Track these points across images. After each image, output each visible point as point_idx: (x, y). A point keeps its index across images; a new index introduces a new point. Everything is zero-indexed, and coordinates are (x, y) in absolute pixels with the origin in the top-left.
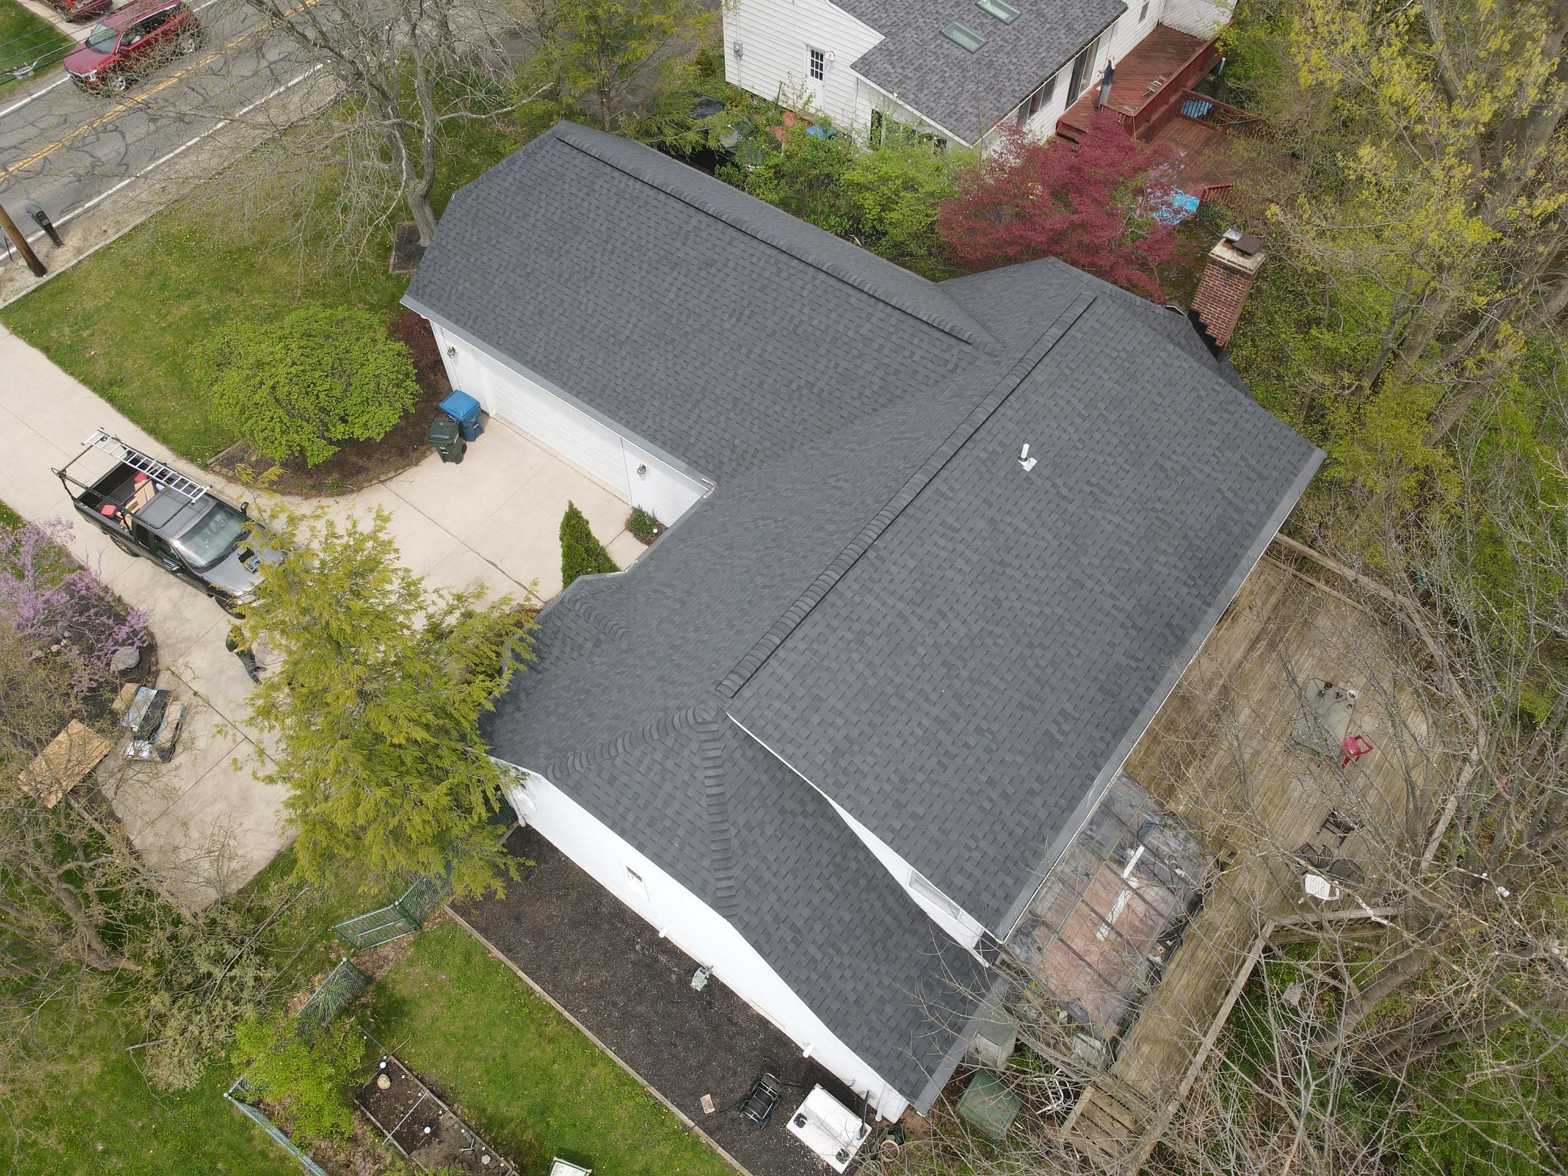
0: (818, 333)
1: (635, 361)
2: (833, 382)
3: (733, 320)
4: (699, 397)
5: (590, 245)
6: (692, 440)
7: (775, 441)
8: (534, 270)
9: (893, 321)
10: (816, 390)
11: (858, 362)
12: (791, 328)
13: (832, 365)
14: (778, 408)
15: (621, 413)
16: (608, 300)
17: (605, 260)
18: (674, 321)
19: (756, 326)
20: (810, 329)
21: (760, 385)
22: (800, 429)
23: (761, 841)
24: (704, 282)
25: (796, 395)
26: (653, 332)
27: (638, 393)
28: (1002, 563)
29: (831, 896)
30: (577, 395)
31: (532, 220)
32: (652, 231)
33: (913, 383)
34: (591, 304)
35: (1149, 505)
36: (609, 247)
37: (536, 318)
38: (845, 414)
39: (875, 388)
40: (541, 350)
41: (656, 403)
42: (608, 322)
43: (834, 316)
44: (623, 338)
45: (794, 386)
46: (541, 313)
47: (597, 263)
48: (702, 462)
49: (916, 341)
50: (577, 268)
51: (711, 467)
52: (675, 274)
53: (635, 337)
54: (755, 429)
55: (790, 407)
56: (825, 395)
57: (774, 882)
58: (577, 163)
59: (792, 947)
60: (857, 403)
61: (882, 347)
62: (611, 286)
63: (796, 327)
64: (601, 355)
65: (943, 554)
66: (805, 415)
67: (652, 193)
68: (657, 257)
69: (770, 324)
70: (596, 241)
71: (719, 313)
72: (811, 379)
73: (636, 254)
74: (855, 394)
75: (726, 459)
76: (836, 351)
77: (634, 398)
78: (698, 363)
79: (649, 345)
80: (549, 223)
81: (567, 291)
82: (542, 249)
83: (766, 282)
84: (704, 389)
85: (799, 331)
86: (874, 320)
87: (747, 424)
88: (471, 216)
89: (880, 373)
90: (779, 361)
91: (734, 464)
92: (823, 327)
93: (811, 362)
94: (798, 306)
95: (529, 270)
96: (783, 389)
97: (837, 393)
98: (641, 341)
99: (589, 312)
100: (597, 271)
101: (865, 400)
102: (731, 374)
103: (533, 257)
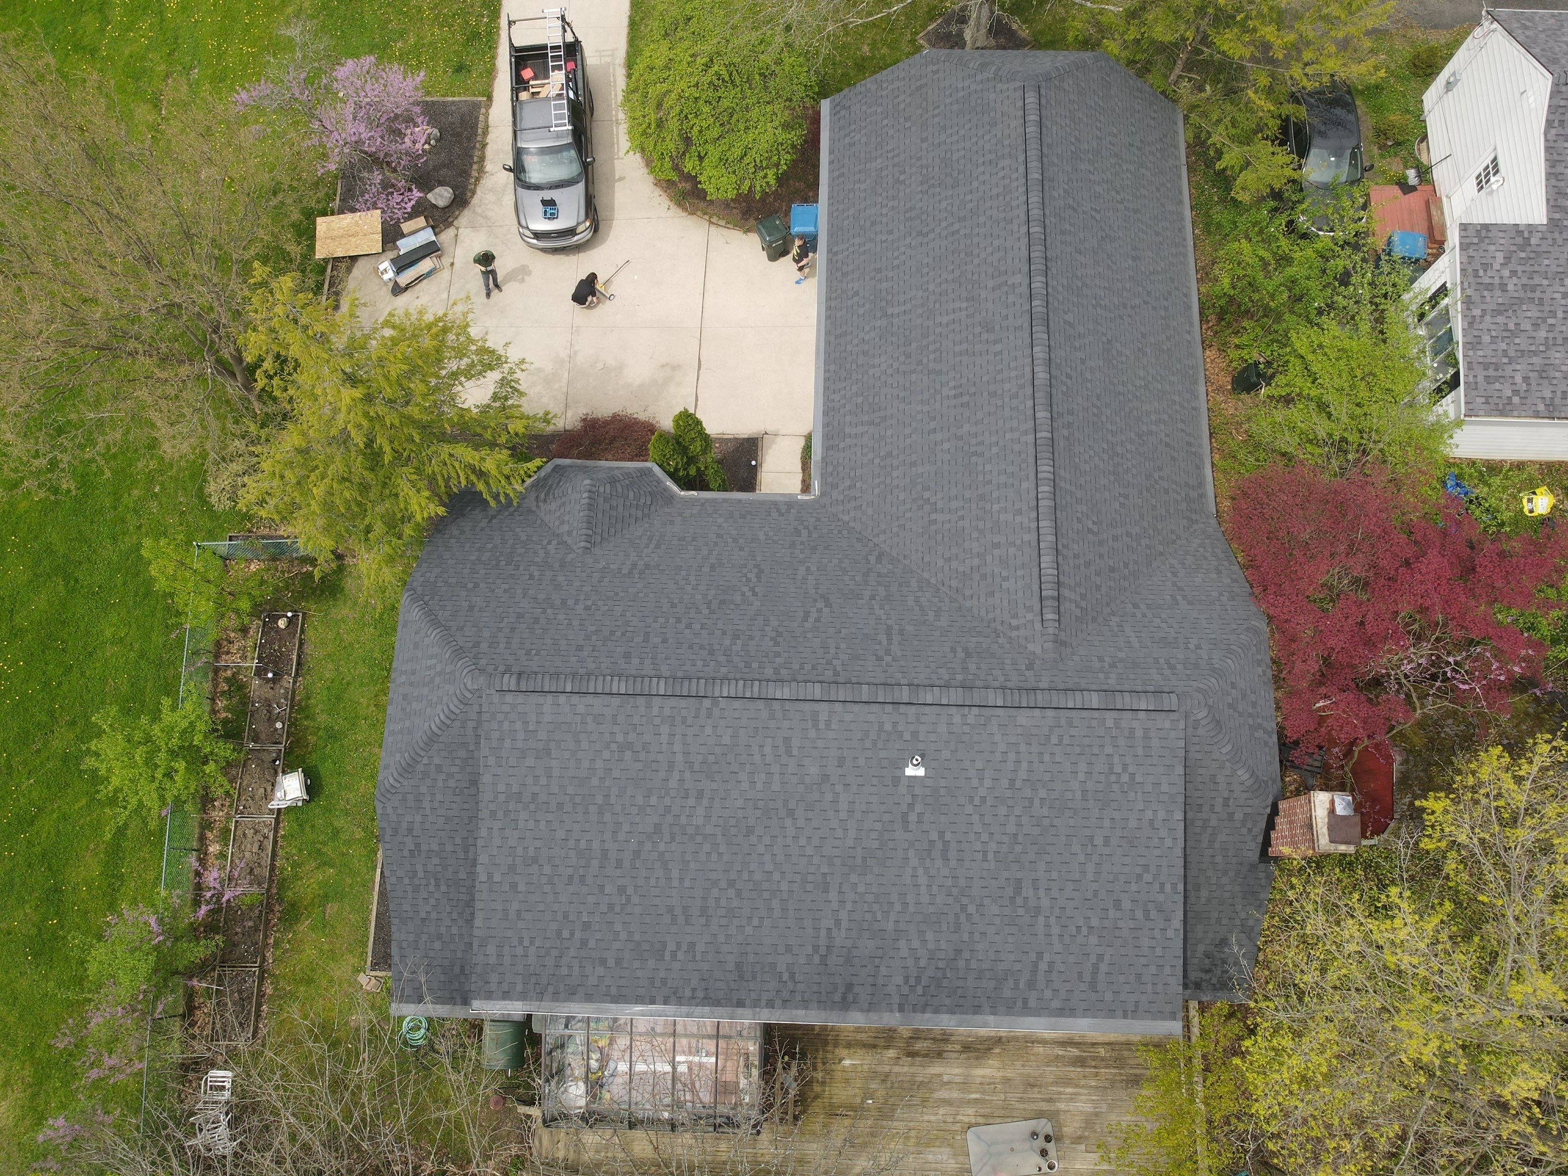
0: (981, 477)
1: (877, 340)
2: (947, 526)
3: (953, 392)
4: (877, 421)
5: (949, 208)
6: (842, 445)
8: (903, 182)
9: (1026, 537)
12: (973, 449)
14: (902, 496)
15: (832, 367)
16: (913, 269)
17: (944, 233)
18: (925, 342)
19: (959, 417)
20: (980, 468)
21: (913, 464)
24: (971, 337)
26: (907, 333)
27: (854, 366)
28: (791, 813)
30: (828, 317)
31: (943, 137)
32: (990, 250)
34: (903, 258)
35: (965, 901)
36: (956, 226)
37: (868, 223)
40: (846, 253)
41: (854, 388)
42: (895, 287)
43: (1003, 479)
44: (890, 312)
46: (873, 223)
47: (937, 230)
48: (830, 469)
49: (1020, 573)
50: (924, 217)
51: (830, 479)
52: (964, 305)
53: (895, 321)
57: (428, 812)
58: (1013, 124)
59: (406, 853)
61: (997, 546)
62: (925, 261)
63: (975, 454)
64: (867, 306)
65: (757, 758)
66: (908, 525)
67: (1023, 217)
68: (969, 276)
69: (966, 427)
70: (955, 209)
71: (952, 374)
72: (939, 505)
73: (963, 255)
74: (947, 555)
75: (841, 487)
76: (974, 506)
77: (848, 366)
78: (902, 395)
79: (895, 339)
80: (948, 155)
81: (902, 227)
82: (924, 171)
83: (1000, 392)
84: (884, 419)
85: (974, 459)
86: (1018, 519)
87: (877, 481)
88: (918, 83)
89: (976, 562)
90: (939, 463)
91: (841, 497)
93: (953, 492)
94: (994, 439)
95: (902, 178)
96: (919, 487)
97: (939, 537)
98: (895, 329)
99: (896, 262)
100: (931, 236)
101: (946, 568)
102: (908, 431)
103: (914, 170)
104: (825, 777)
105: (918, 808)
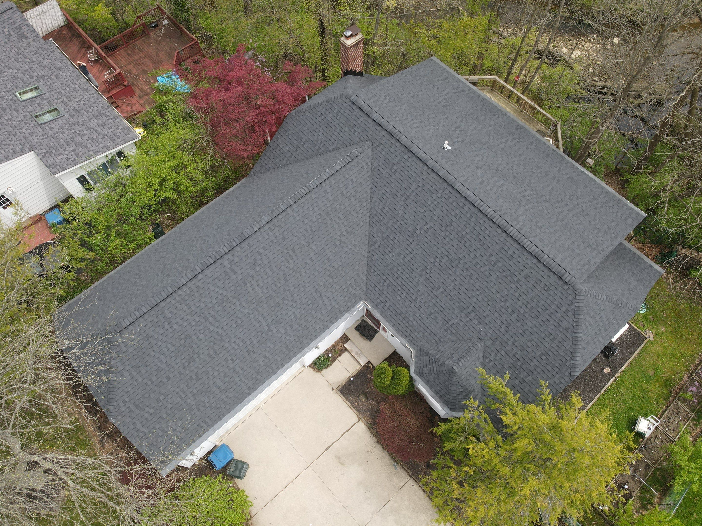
3: (291, 261)
4: (319, 294)
6: (337, 306)
7: (357, 263)
10: (345, 233)
12: (310, 233)
26: (273, 309)
27: (300, 329)
28: (497, 170)
30: (283, 365)
31: (164, 366)
32: (217, 290)
33: (364, 186)
34: (238, 341)
35: (464, 116)
36: (211, 319)
37: (226, 379)
38: (362, 224)
39: (358, 205)
41: (310, 319)
42: (253, 334)
43: (316, 209)
44: (266, 328)
45: (338, 243)
47: (216, 330)
48: (349, 304)
51: (353, 301)
52: (248, 285)
56: (349, 230)
71: (283, 268)
75: (354, 292)
77: (301, 332)
83: (281, 236)
84: (316, 291)
85: (314, 229)
86: (328, 191)
87: (343, 274)
89: (352, 199)
90: (323, 246)
91: (358, 288)
92: (319, 217)
93: (331, 230)
94: (302, 225)
96: (336, 249)
97: (351, 224)
104: (477, 167)
105: (456, 140)
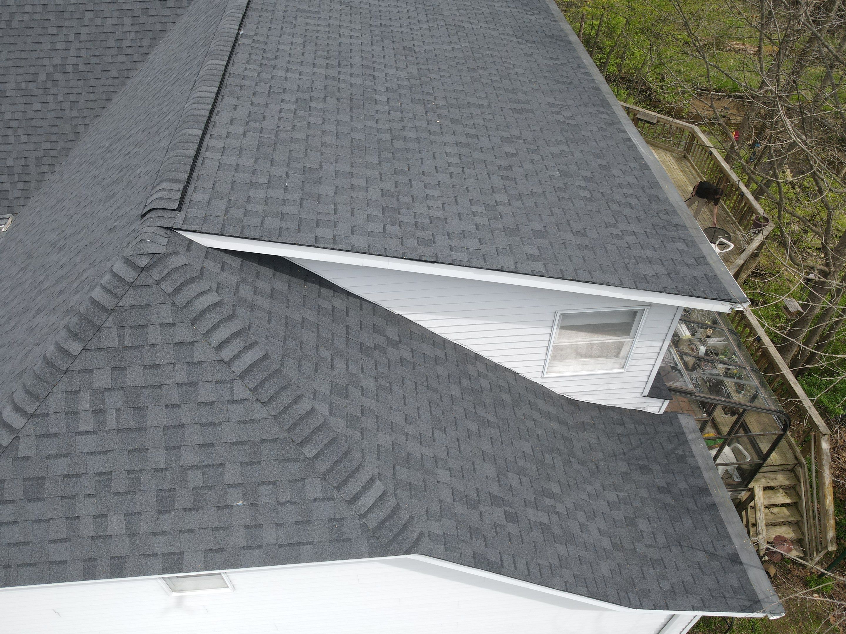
0: (37, 17)
2: (83, 52)
7: (54, 138)
10: (69, 69)
11: (99, 21)
13: (71, 38)
14: (37, 106)
20: (26, 17)
22: (75, 113)
23: (370, 403)
25: (50, 84)
29: (494, 432)
33: (167, 12)
38: (115, 74)
39: (132, 35)
45: (42, 77)
54: (23, 139)
55: (50, 98)
56: (82, 68)
57: (427, 451)
59: (512, 528)
60: (122, 58)
66: (72, 98)
72: (57, 61)
74: (115, 51)
75: (7, 186)
76: (68, 23)
85: (15, 24)
87: (11, 139)
89: (128, 20)
90: (9, 63)
91: (20, 185)
92: (39, 9)
93: (47, 46)
96: (32, 86)
97: (94, 60)
101: (129, 51)
